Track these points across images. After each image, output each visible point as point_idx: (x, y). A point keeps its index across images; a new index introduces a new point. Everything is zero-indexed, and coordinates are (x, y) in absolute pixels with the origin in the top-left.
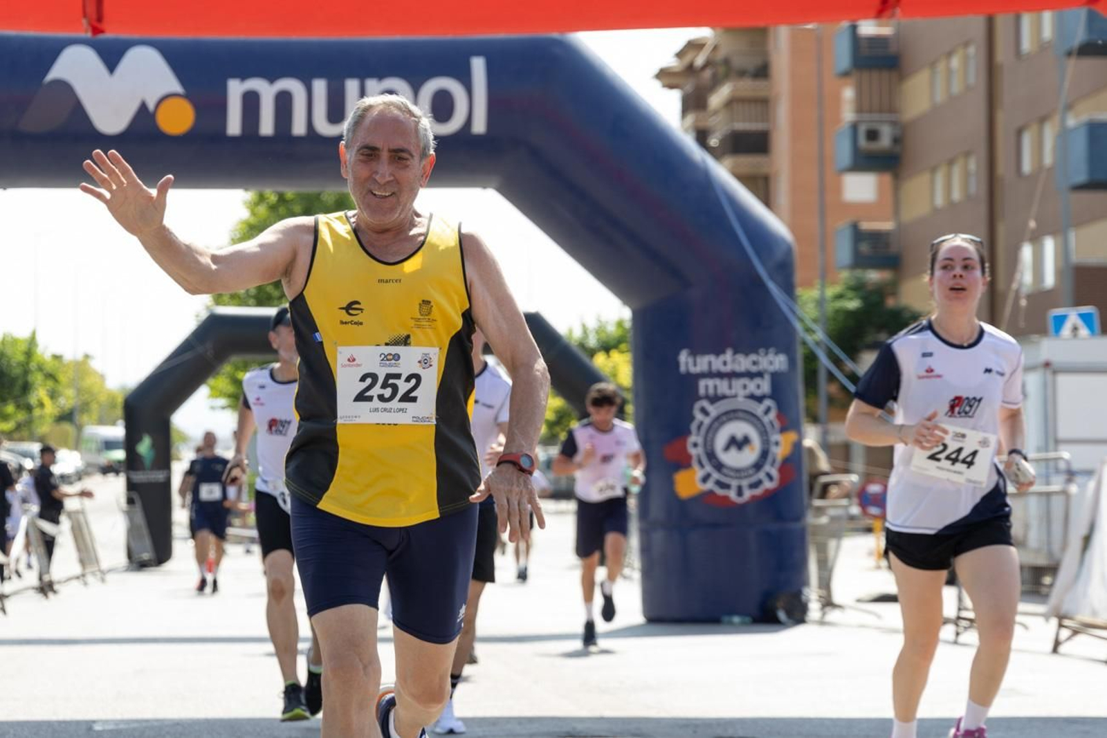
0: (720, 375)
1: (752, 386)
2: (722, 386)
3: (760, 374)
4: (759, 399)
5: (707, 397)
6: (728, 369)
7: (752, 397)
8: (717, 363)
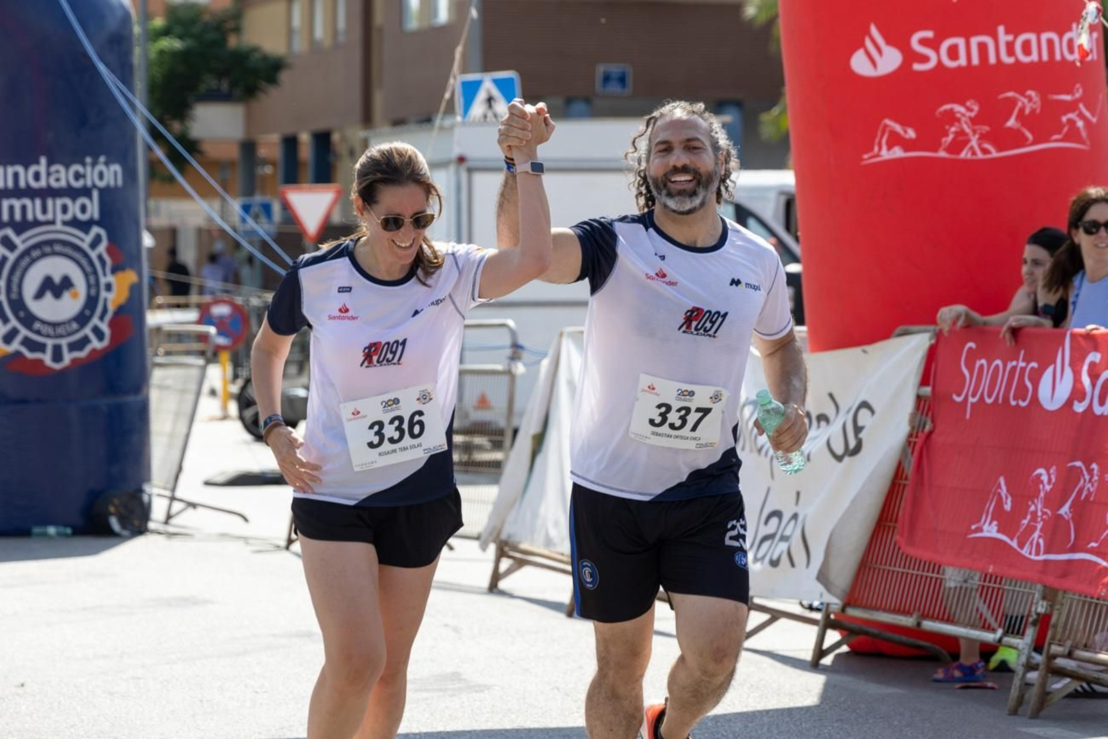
0: (30, 193)
1: (74, 209)
2: (34, 209)
3: (86, 192)
4: (85, 226)
5: (12, 223)
6: (43, 183)
7: (74, 223)
8: (26, 177)
